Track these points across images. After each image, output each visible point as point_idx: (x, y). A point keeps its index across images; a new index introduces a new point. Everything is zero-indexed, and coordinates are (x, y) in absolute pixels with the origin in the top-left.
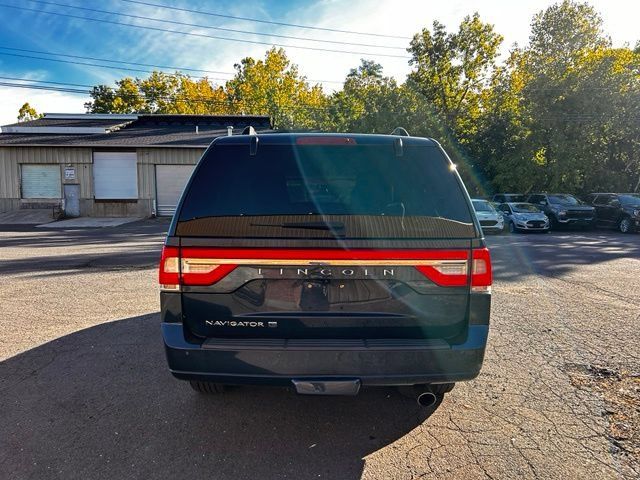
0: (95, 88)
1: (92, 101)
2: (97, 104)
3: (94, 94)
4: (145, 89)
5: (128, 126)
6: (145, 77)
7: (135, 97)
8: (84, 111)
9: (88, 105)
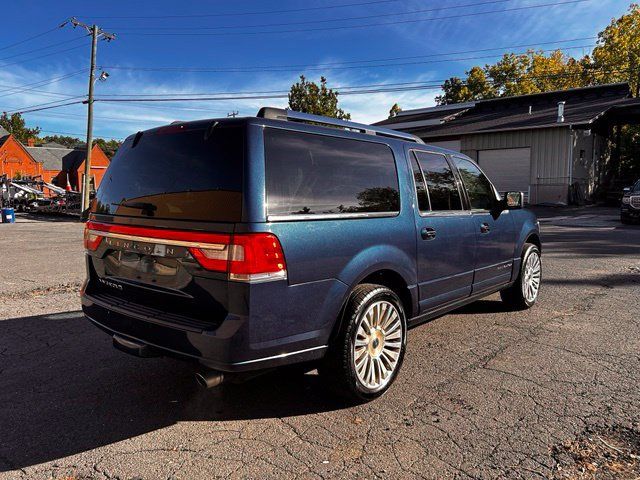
0: (447, 81)
1: (443, 94)
2: (448, 96)
3: (445, 88)
4: (493, 74)
5: (464, 115)
6: (493, 63)
7: (482, 84)
8: (435, 104)
9: (438, 99)
